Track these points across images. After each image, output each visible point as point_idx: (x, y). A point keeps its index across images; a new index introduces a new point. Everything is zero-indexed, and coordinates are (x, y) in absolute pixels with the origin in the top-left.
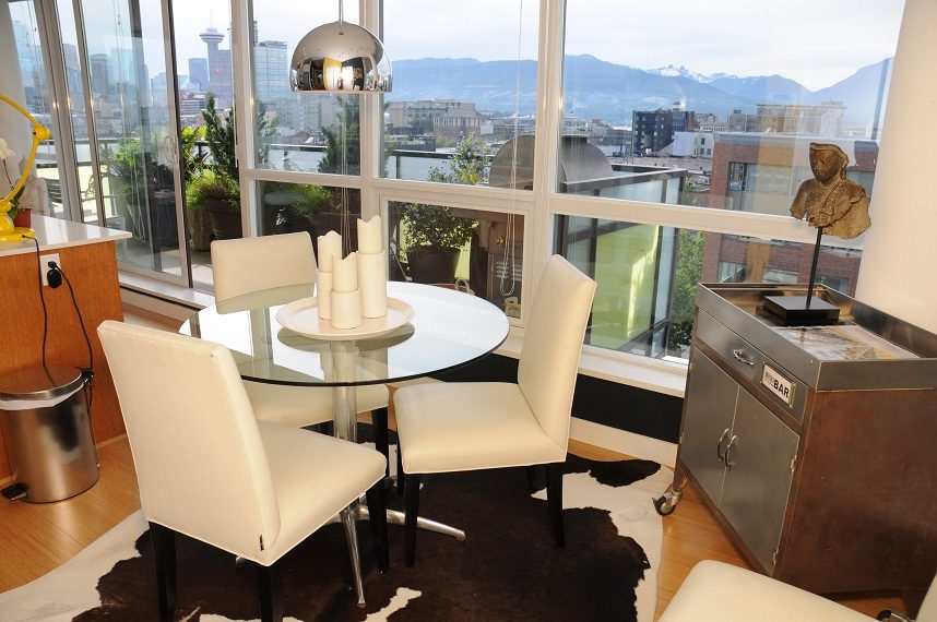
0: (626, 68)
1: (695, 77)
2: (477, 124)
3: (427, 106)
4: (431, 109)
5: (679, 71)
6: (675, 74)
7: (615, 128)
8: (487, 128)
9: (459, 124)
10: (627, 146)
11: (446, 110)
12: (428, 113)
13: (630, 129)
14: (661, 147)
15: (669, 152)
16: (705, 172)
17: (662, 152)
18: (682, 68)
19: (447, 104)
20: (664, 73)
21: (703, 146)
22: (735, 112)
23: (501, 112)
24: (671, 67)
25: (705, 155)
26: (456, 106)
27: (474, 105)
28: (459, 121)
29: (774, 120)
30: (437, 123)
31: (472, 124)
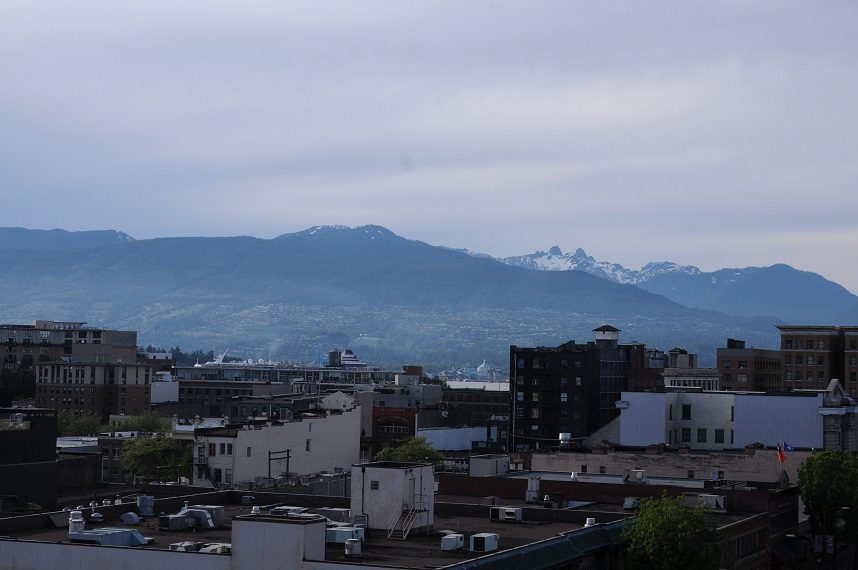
0: (460, 255)
1: (609, 272)
2: (142, 381)
3: (19, 337)
4: (27, 344)
5: (574, 259)
6: (565, 266)
7: (454, 385)
8: (165, 389)
9: (99, 379)
10: (501, 426)
11: (67, 348)
12: (20, 353)
13: (505, 387)
14: (592, 426)
15: (612, 440)
16: (707, 483)
17: (596, 438)
18: (580, 252)
19: (69, 333)
20: (543, 263)
21: (687, 423)
22: (732, 343)
23: (186, 350)
24: (556, 251)
25: (694, 444)
26: (90, 338)
27: (133, 336)
28: (99, 372)
29: (821, 361)
30: (44, 377)
31: (131, 379)
